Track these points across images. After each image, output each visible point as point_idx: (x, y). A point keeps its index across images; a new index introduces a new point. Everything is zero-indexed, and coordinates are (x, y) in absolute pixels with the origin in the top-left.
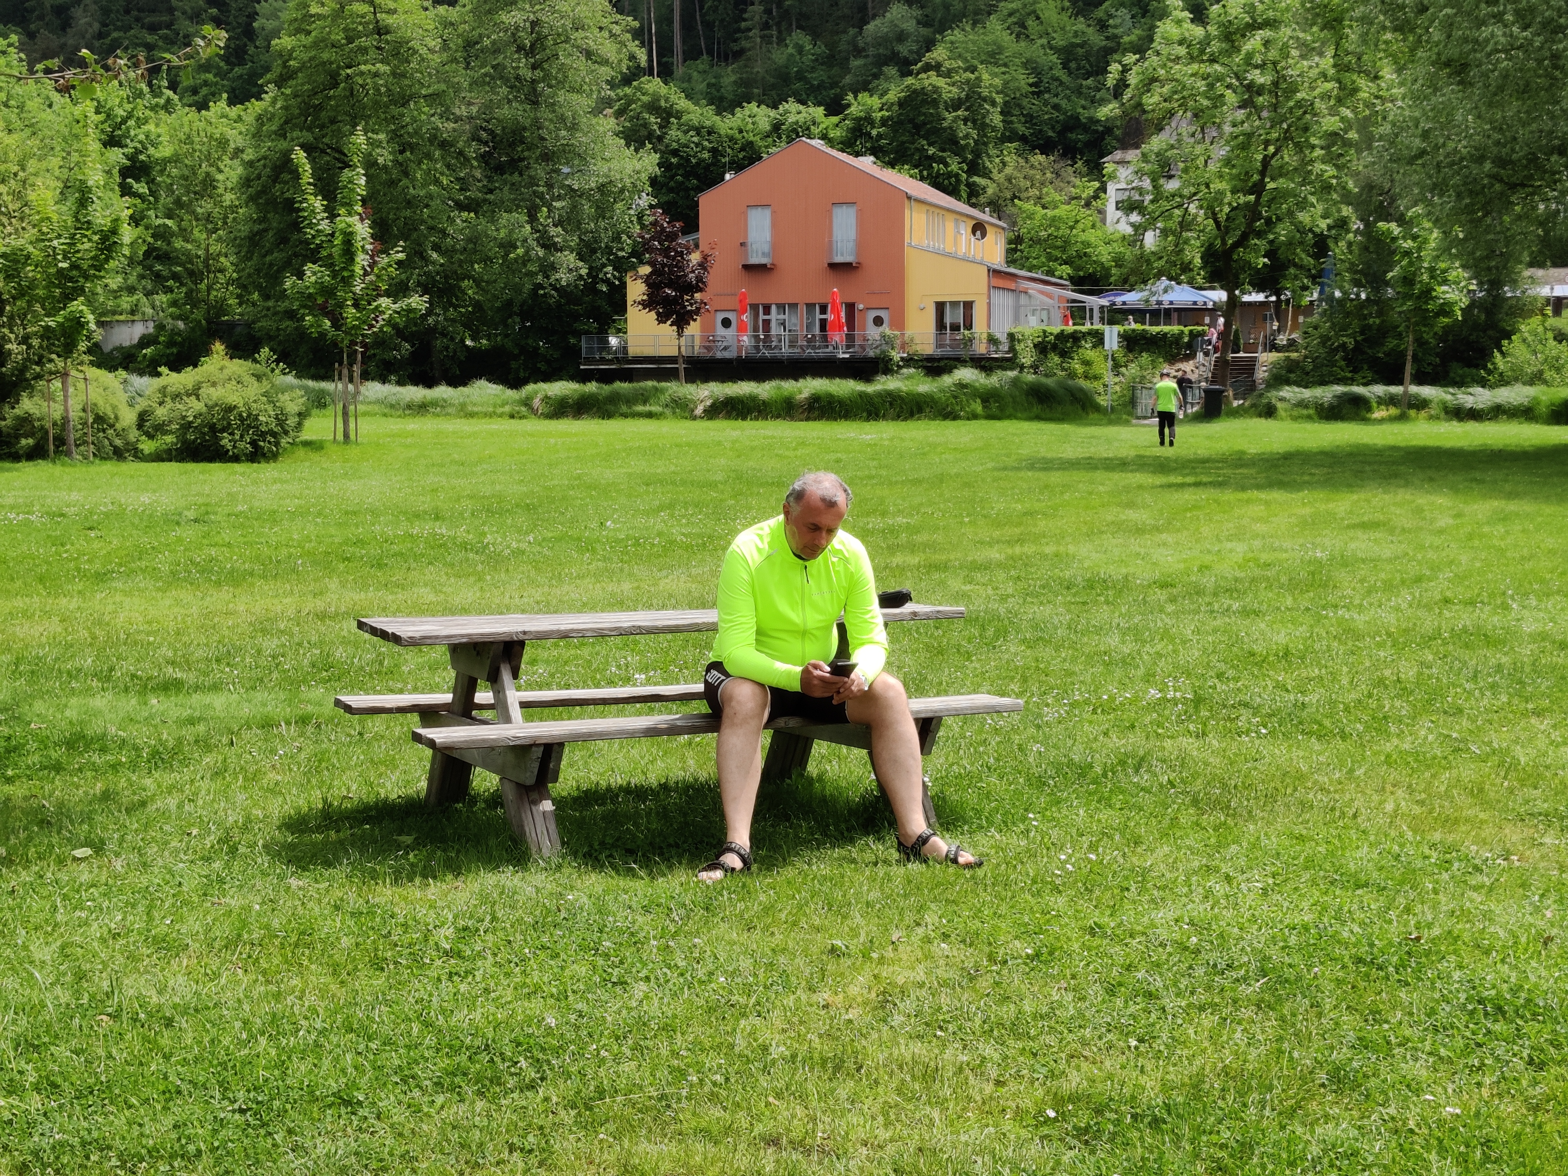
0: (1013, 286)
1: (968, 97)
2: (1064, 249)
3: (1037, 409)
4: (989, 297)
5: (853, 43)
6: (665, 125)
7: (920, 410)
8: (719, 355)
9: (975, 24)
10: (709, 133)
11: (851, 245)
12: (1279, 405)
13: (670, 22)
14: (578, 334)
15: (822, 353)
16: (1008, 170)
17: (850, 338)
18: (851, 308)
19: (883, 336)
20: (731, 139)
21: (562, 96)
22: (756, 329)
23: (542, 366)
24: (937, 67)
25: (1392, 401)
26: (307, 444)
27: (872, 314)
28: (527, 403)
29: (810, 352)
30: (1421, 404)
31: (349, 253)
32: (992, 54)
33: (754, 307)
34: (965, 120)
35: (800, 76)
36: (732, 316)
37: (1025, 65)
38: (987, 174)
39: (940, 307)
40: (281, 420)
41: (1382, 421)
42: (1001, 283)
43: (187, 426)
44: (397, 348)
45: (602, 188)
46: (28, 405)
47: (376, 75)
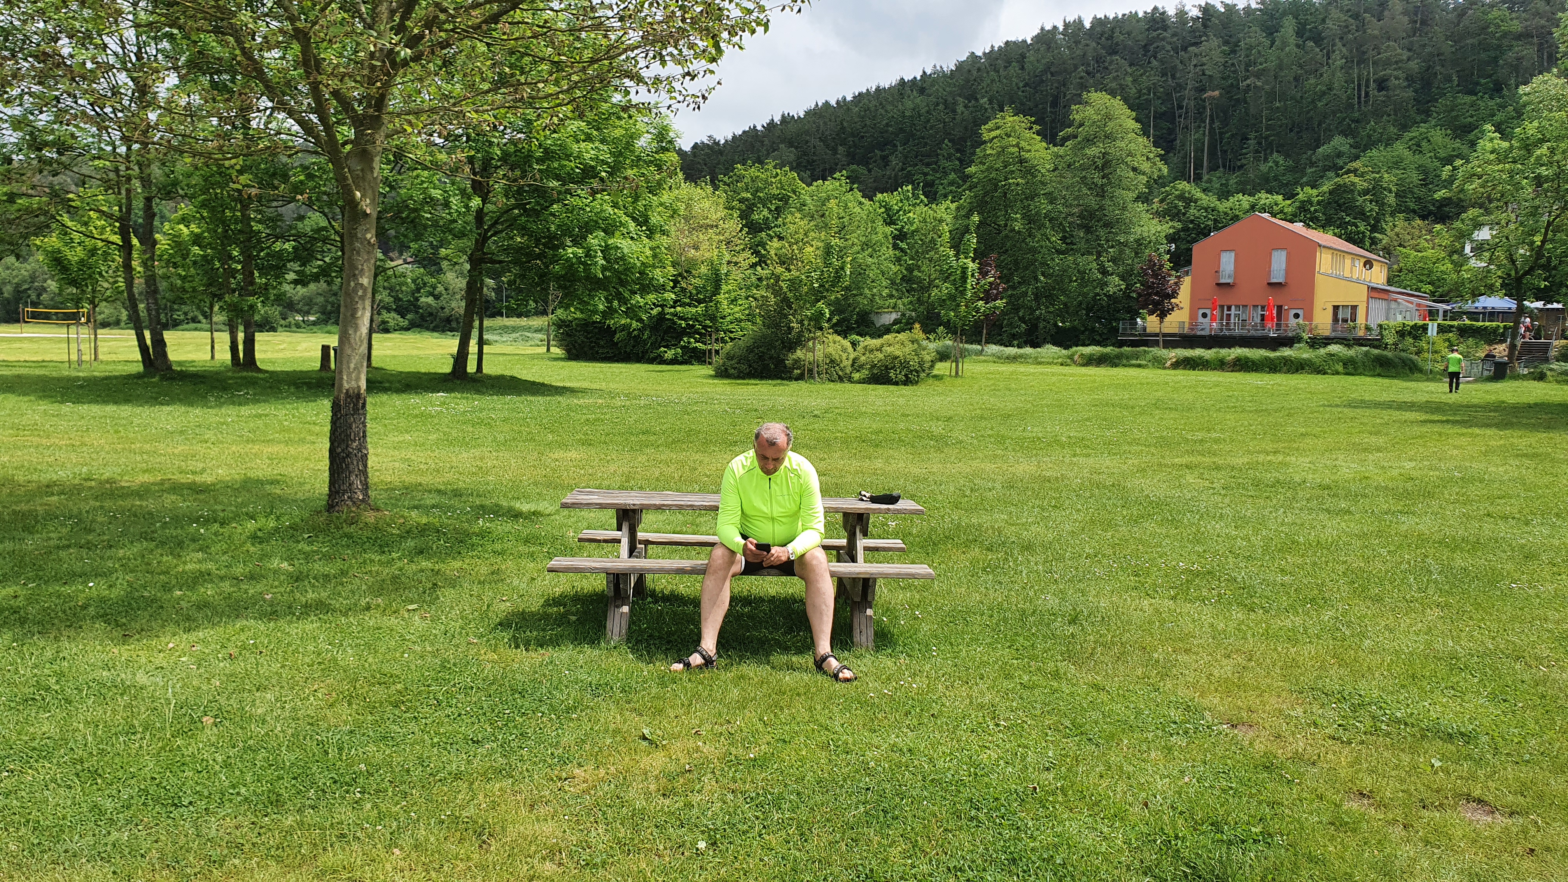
0: (1386, 297)
1: (1374, 188)
2: (1429, 276)
3: (1379, 370)
4: (1368, 303)
5: (1309, 159)
6: (1187, 207)
7: (1303, 369)
8: (1199, 333)
9: (1386, 146)
10: (1213, 211)
11: (1283, 272)
12: (1548, 373)
13: (1203, 151)
14: (1117, 320)
15: (1260, 333)
16: (1397, 230)
17: (1279, 325)
18: (1280, 308)
19: (1298, 325)
20: (1226, 213)
21: (1118, 192)
22: (1222, 319)
23: (1097, 338)
24: (1355, 171)
26: (935, 376)
27: (1293, 312)
28: (1071, 357)
31: (964, 278)
32: (1396, 163)
33: (1222, 307)
34: (1371, 201)
35: (1276, 178)
36: (1208, 312)
37: (1417, 169)
38: (1383, 232)
39: (1336, 308)
40: (921, 364)
42: (1376, 295)
43: (874, 366)
44: (1019, 327)
45: (1138, 241)
46: (799, 353)
47: (1018, 184)
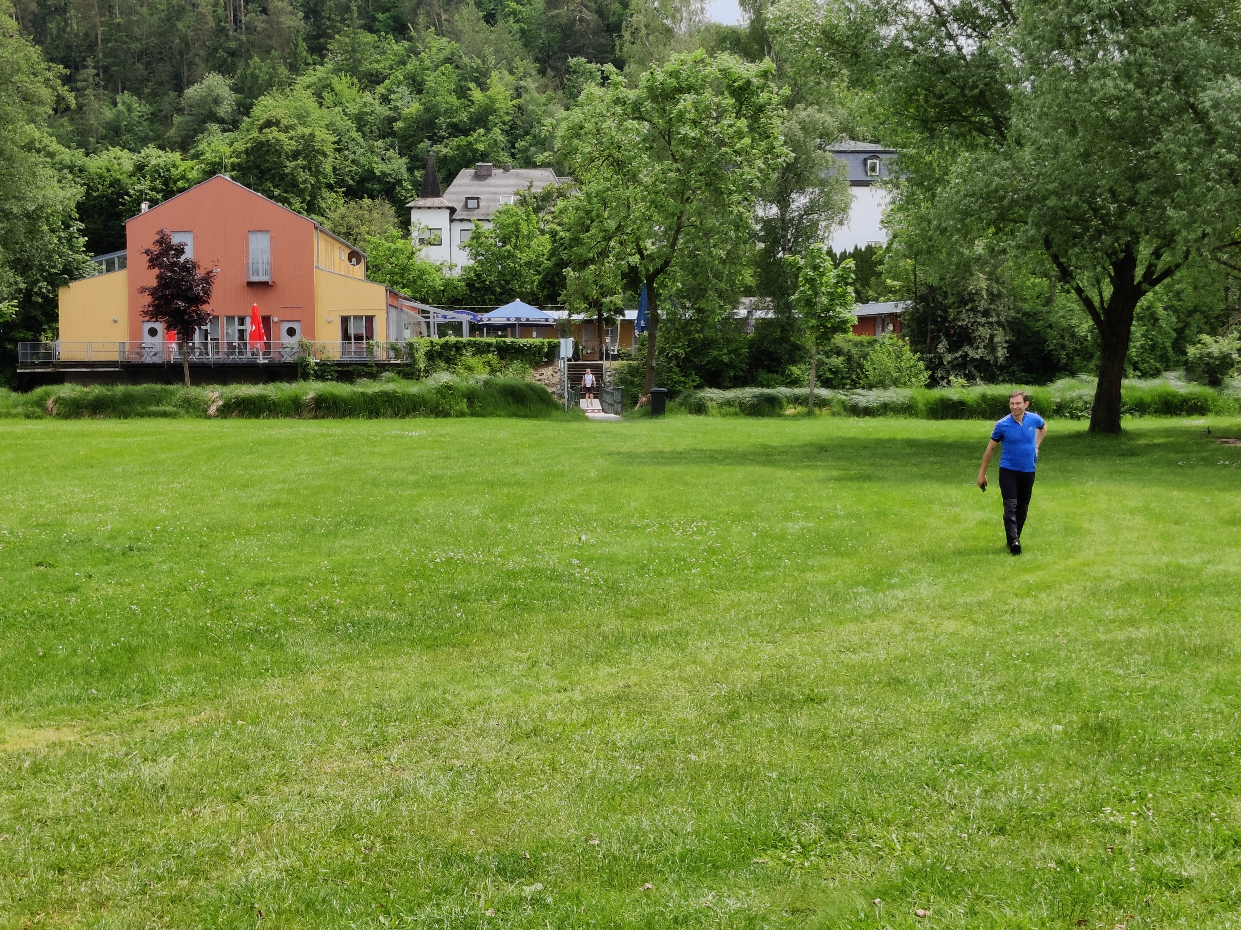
0: (396, 304)
1: (304, 149)
4: (388, 313)
5: (175, 103)
8: (148, 360)
9: (282, 92)
10: (81, 171)
11: (267, 267)
12: (707, 404)
15: (245, 359)
16: (342, 210)
17: (268, 346)
18: (266, 320)
19: (296, 345)
20: (101, 176)
24: (277, 124)
25: (797, 400)
27: (285, 326)
28: (40, 404)
29: (236, 358)
30: (822, 403)
34: (304, 168)
36: (157, 326)
38: (321, 213)
39: (345, 320)
41: (794, 417)
42: (391, 301)
